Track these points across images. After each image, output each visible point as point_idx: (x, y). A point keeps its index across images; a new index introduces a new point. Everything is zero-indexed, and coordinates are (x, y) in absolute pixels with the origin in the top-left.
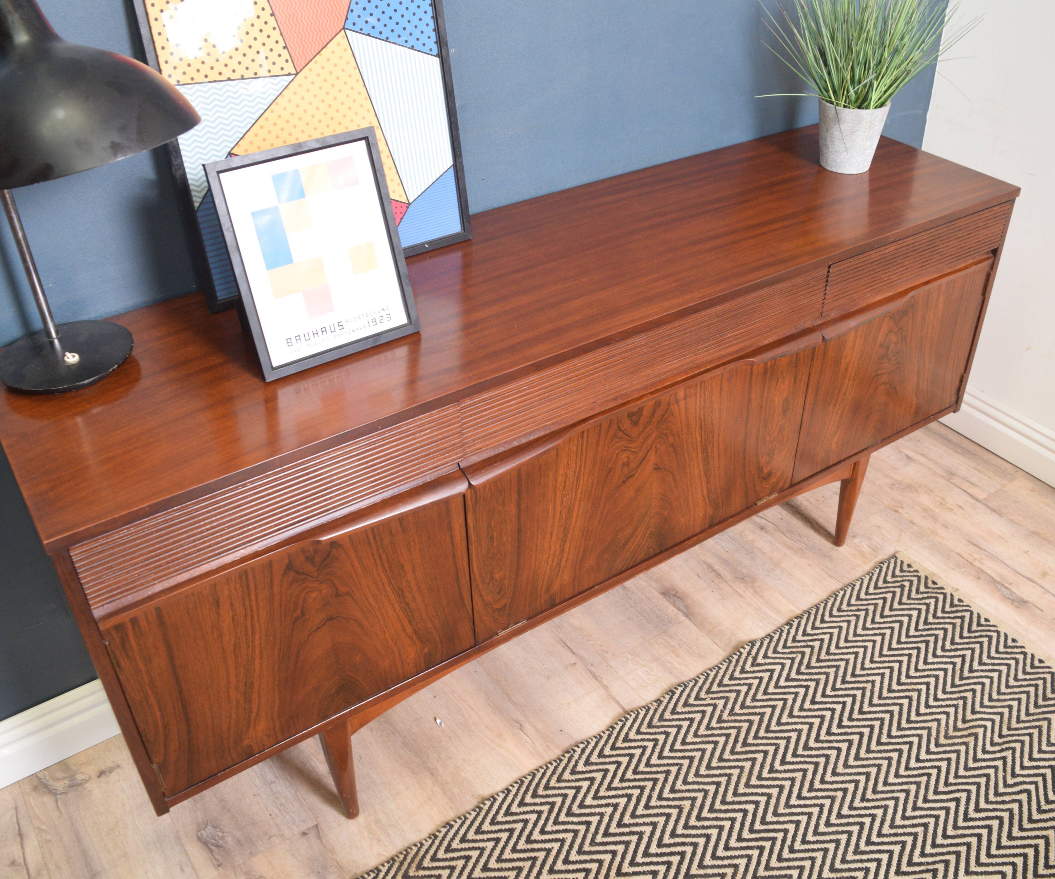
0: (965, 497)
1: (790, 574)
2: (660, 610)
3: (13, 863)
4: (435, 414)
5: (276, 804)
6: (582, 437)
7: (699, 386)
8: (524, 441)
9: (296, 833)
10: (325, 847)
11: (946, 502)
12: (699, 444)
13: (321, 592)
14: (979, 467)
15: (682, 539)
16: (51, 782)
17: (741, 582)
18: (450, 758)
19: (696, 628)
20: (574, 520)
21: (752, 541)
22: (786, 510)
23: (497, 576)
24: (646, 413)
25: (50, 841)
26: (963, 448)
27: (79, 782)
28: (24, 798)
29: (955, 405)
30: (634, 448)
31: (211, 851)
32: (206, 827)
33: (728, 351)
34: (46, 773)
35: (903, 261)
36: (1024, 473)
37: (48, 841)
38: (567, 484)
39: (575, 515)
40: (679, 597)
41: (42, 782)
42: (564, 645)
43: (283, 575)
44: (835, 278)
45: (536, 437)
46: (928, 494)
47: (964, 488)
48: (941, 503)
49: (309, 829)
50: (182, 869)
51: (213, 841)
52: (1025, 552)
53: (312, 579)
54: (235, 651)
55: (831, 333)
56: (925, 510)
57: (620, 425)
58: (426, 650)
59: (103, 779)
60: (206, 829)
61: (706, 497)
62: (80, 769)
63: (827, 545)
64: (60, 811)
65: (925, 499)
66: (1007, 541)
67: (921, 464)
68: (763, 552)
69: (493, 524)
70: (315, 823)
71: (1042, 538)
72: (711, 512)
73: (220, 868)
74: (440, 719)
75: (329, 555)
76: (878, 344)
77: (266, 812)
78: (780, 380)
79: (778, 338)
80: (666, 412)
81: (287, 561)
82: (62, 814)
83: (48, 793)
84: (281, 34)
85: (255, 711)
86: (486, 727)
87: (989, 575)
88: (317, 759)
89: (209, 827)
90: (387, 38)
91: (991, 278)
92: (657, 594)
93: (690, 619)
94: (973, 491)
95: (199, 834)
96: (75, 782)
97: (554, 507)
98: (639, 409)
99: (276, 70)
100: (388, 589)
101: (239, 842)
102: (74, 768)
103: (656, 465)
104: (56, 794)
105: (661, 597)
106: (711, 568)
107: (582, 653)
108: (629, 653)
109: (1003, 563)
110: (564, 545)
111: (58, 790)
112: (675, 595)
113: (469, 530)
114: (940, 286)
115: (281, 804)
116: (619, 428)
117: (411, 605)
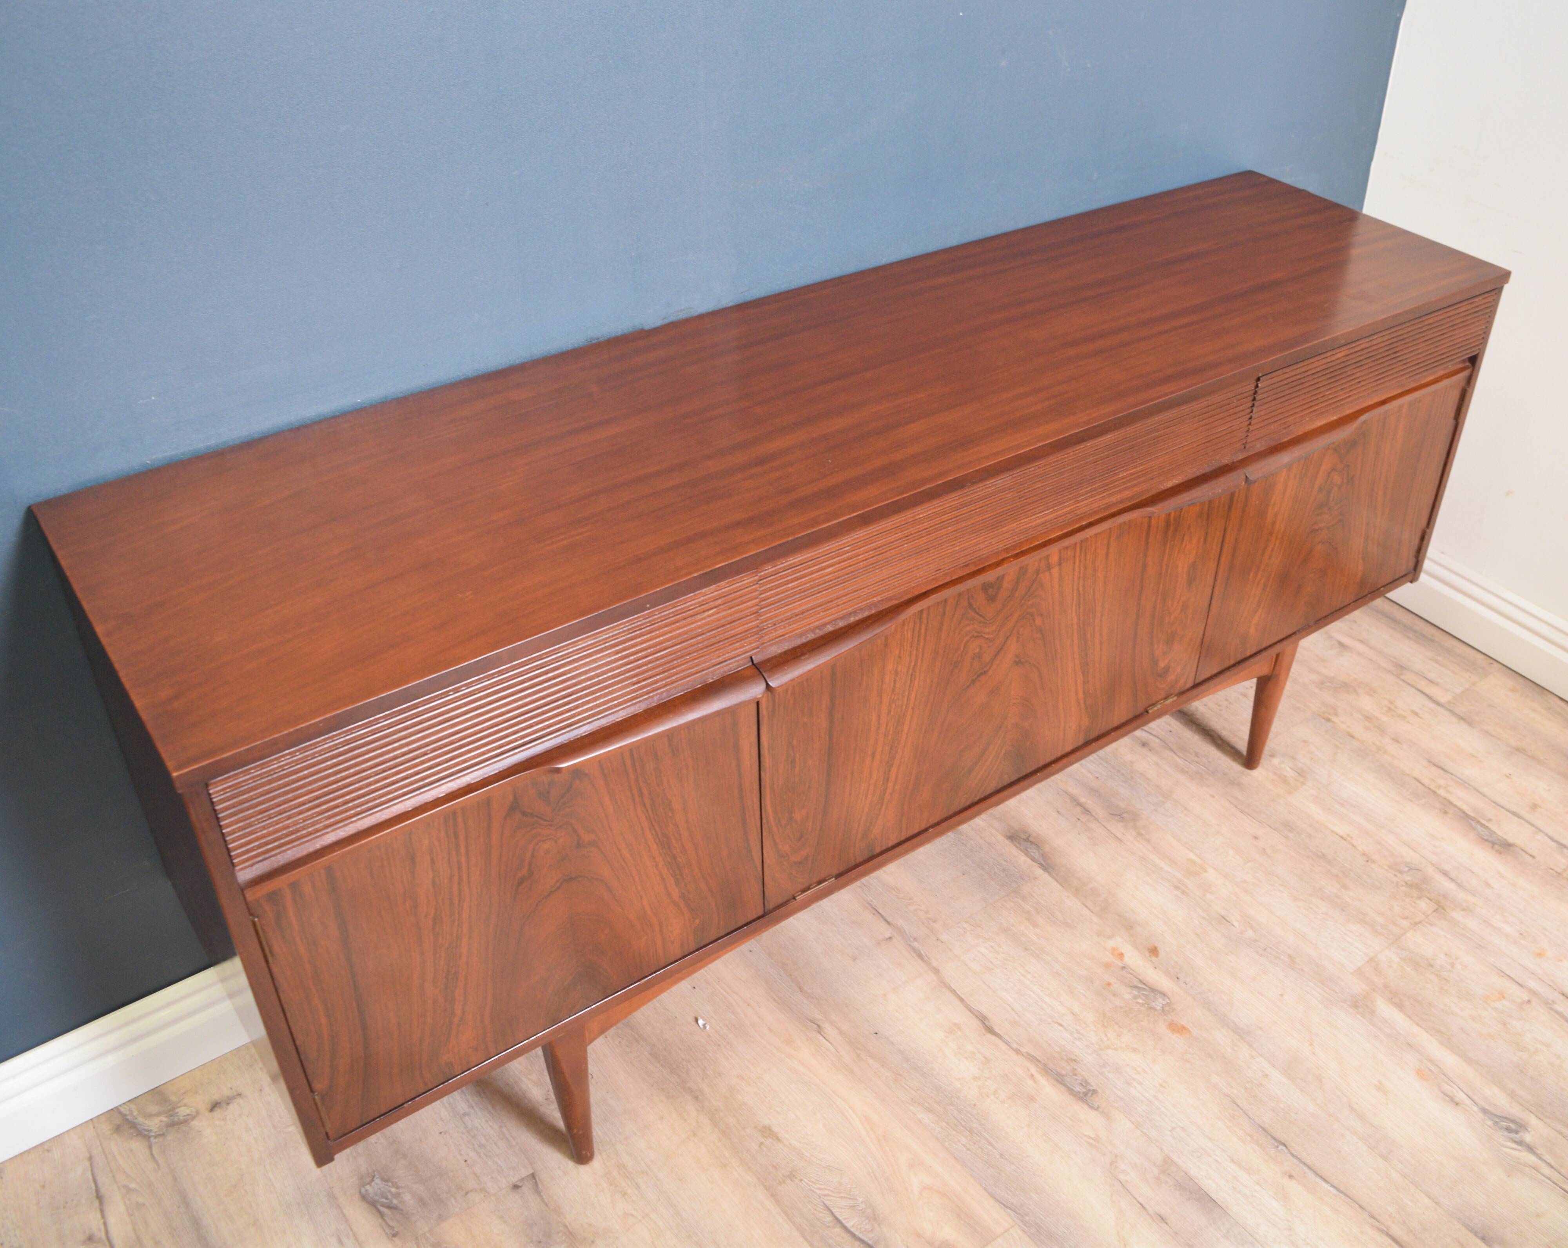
0: (1422, 699)
1: (1186, 809)
2: (1006, 861)
3: (90, 1239)
4: (725, 586)
5: (473, 1145)
6: (920, 619)
7: (1078, 545)
8: (841, 624)
9: (504, 1186)
10: (547, 1205)
11: (1396, 707)
12: (1075, 627)
13: (556, 842)
14: (1439, 658)
15: (1048, 760)
16: (140, 1120)
17: (1118, 821)
18: (720, 1075)
19: (1058, 886)
20: (905, 736)
21: (1131, 762)
23: (798, 816)
24: (1006, 585)
25: (144, 1205)
26: (1415, 632)
27: (182, 1118)
28: (101, 1144)
29: (1413, 572)
30: (989, 634)
31: (382, 1215)
32: (373, 1180)
33: (1119, 496)
34: (133, 1107)
35: (1354, 371)
36: (1500, 666)
37: (140, 1206)
38: (898, 685)
39: (906, 728)
40: (1032, 843)
41: (127, 1120)
42: (874, 912)
43: (505, 818)
44: (1264, 395)
45: (857, 618)
46: (1371, 695)
47: (1418, 686)
48: (1390, 708)
49: (522, 1180)
51: (384, 1200)
52: (1507, 776)
53: (545, 823)
54: (434, 928)
55: (1256, 471)
56: (1368, 718)
57: (971, 601)
58: (697, 921)
59: (217, 1113)
60: (373, 1184)
61: (1082, 702)
62: (183, 1098)
63: (1235, 768)
64: (156, 1162)
65: (1367, 703)
66: (1481, 761)
67: (1359, 654)
68: (1147, 779)
69: (795, 742)
70: (531, 1172)
71: (1529, 756)
72: (1087, 723)
73: (396, 1239)
74: (704, 1020)
75: (570, 788)
76: (1316, 487)
77: (459, 1157)
78: (1186, 538)
79: (1186, 479)
80: (1033, 583)
81: (511, 798)
82: (158, 1166)
83: (137, 1135)
85: (459, 1012)
86: (770, 1029)
87: (1459, 809)
88: (529, 1079)
89: (377, 1181)
91: (1468, 395)
92: (1000, 838)
93: (1050, 874)
94: (1432, 691)
95: (363, 1191)
96: (176, 1119)
97: (879, 718)
98: (998, 578)
100: (649, 835)
101: (422, 1202)
102: (173, 1098)
103: (1017, 656)
104: (149, 1137)
105: (1007, 842)
107: (900, 922)
108: (967, 922)
109: (1478, 792)
110: (889, 771)
111: (151, 1130)
112: (1026, 840)
113: (762, 752)
114: (1402, 406)
115: (481, 1146)
116: (970, 605)
117: (679, 859)
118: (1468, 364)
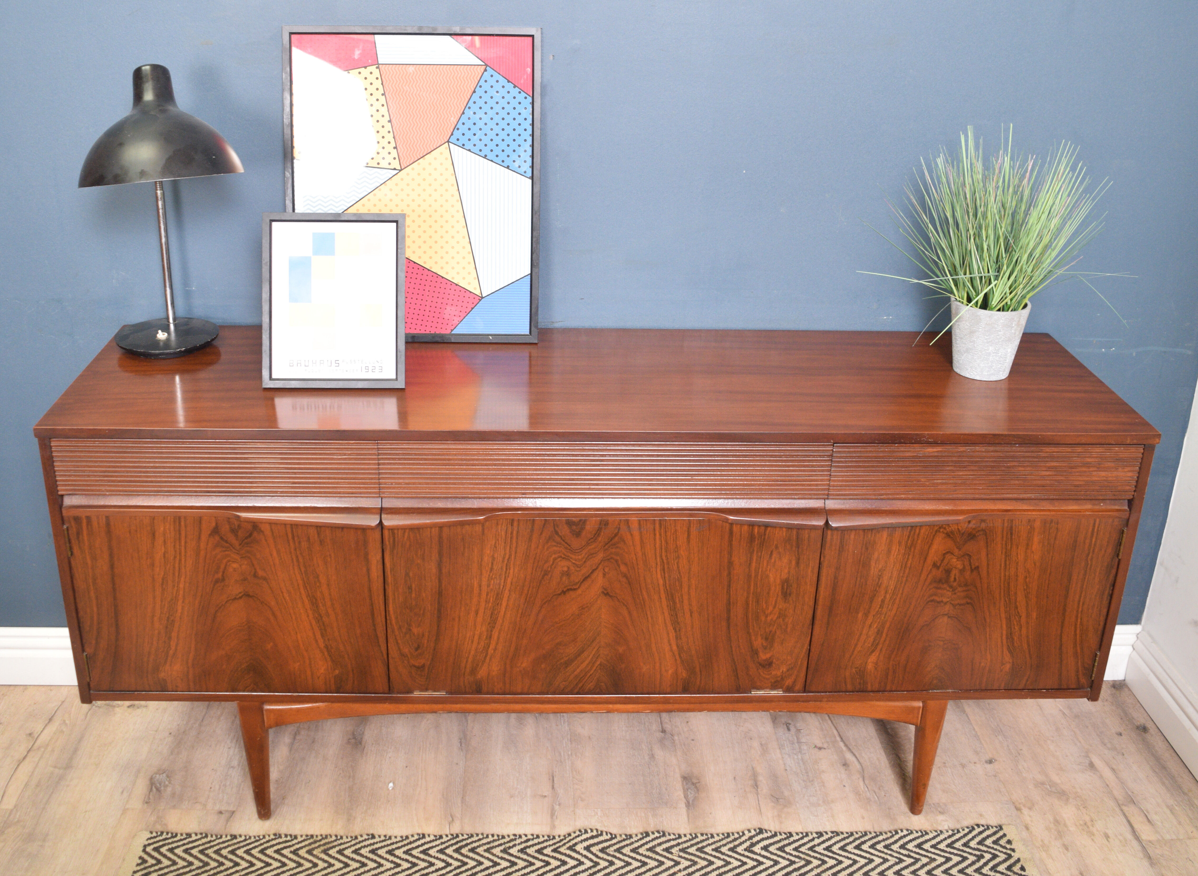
0: (1124, 828)
1: (833, 816)
2: (666, 789)
3: (30, 734)
4: (353, 444)
5: (221, 782)
7: (657, 523)
9: (216, 808)
10: (225, 829)
11: (1093, 825)
12: (662, 588)
17: (773, 802)
19: (686, 818)
20: (503, 609)
21: (823, 771)
23: (415, 630)
24: (589, 528)
25: (64, 732)
26: (1175, 781)
30: (575, 560)
31: (151, 790)
32: (162, 773)
37: (62, 732)
38: (495, 567)
39: (504, 604)
40: (696, 787)
42: (551, 778)
43: (209, 535)
46: (1078, 809)
47: (1132, 820)
48: (1085, 824)
49: (227, 811)
50: (122, 792)
51: (158, 785)
53: (234, 550)
54: (162, 584)
56: (1057, 822)
57: (557, 529)
58: (337, 672)
60: (161, 775)
61: (676, 653)
64: (86, 717)
65: (1068, 811)
67: (1100, 776)
68: (823, 785)
69: (411, 574)
70: (233, 808)
72: (684, 675)
73: (146, 805)
74: (394, 785)
75: (251, 535)
76: (930, 561)
77: (210, 784)
78: (775, 555)
80: (615, 536)
81: (214, 524)
84: (394, 137)
85: (173, 648)
86: (425, 807)
89: (164, 775)
90: (486, 156)
92: (678, 776)
93: (686, 809)
95: (155, 776)
97: (480, 584)
98: (580, 520)
99: (384, 164)
100: (303, 591)
101: (173, 795)
103: (605, 588)
105: (680, 779)
106: (755, 777)
107: (561, 791)
110: (491, 631)
112: (694, 783)
113: (386, 571)
116: (556, 531)
117: (324, 619)
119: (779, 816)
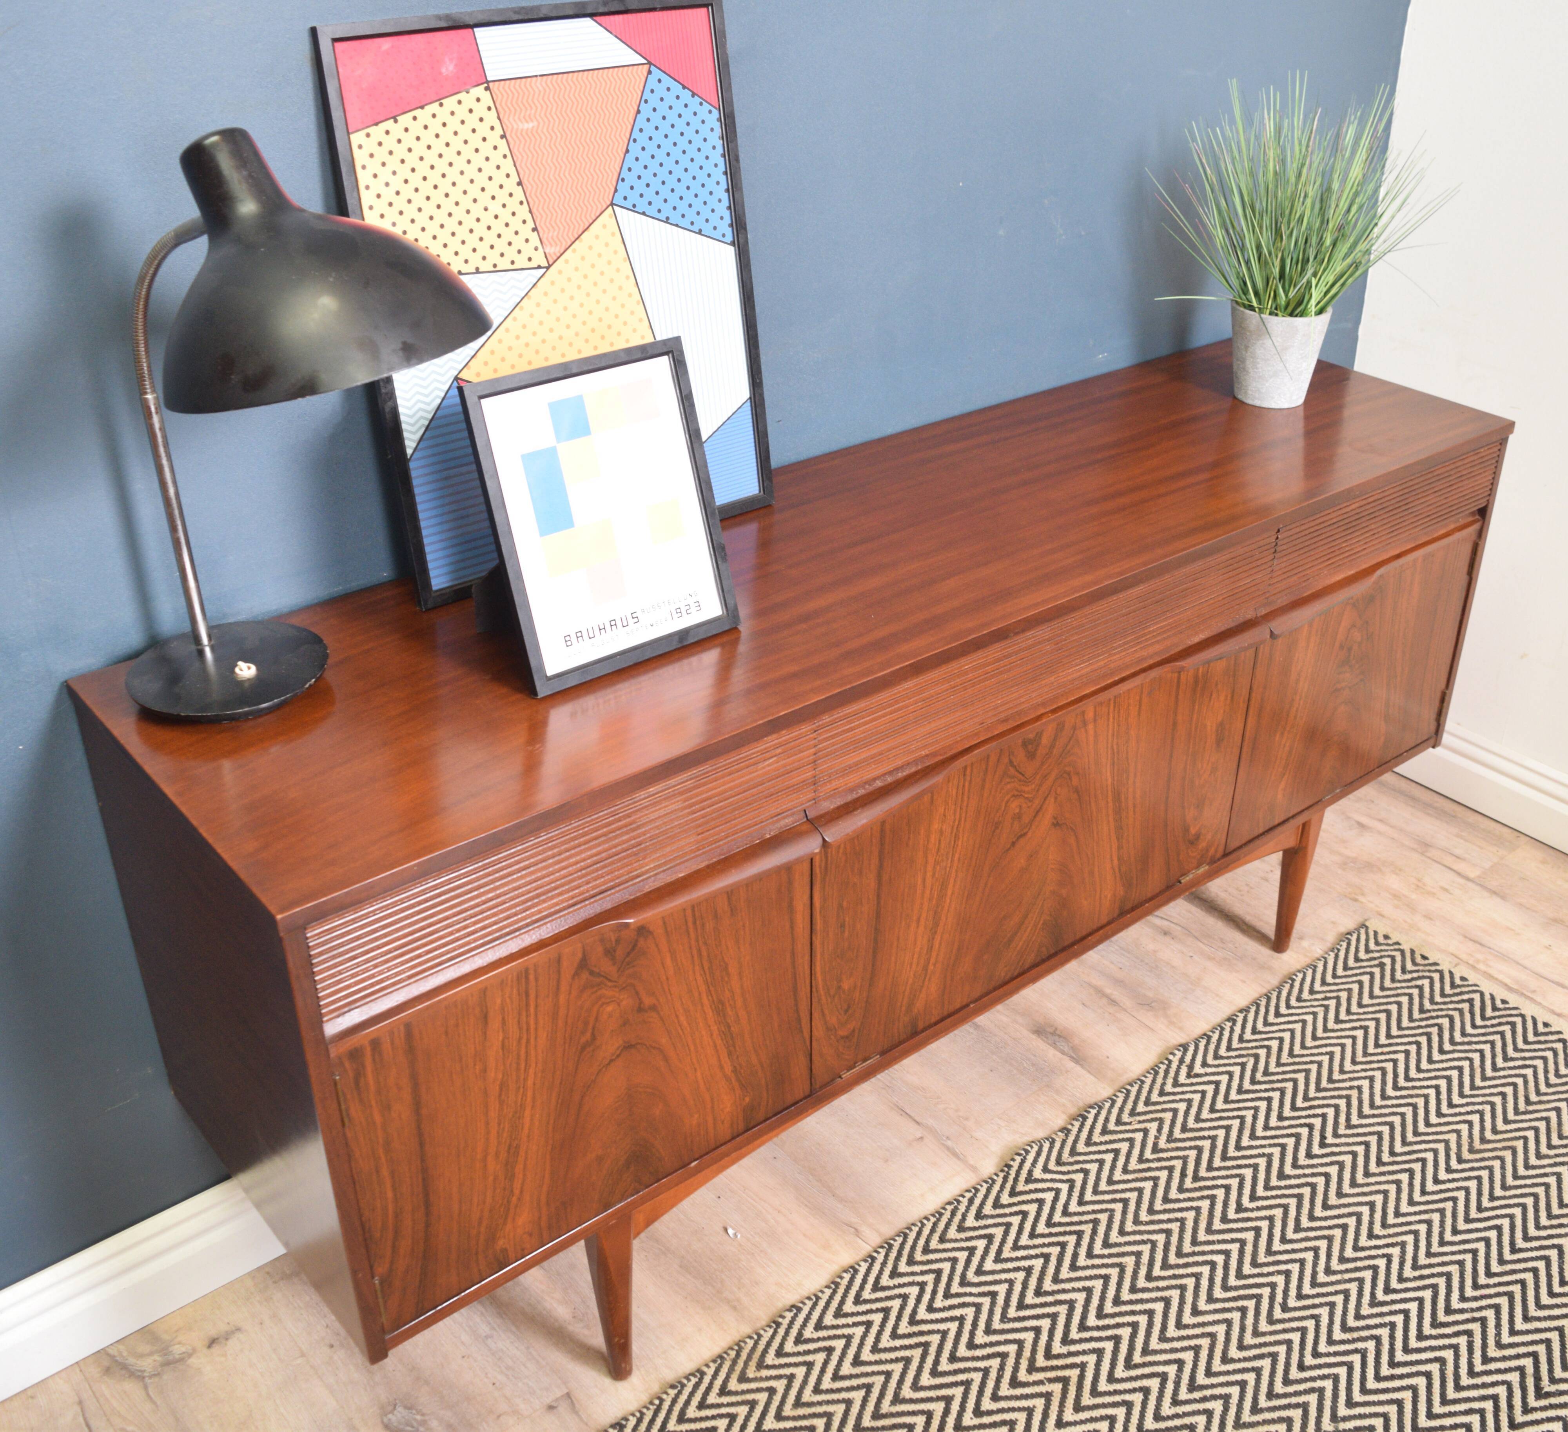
0: (1451, 875)
1: (1217, 995)
2: (1035, 1056)
4: (785, 735)
5: (500, 1367)
6: (964, 775)
7: (1112, 702)
8: (889, 779)
9: (538, 1407)
10: (587, 1424)
11: (1424, 884)
12: (1110, 790)
13: (619, 1004)
14: (1463, 834)
15: (1084, 933)
16: (131, 1360)
17: (1148, 1011)
19: (1092, 1077)
20: (948, 901)
21: (1155, 951)
22: (1196, 906)
23: (846, 985)
24: (1045, 740)
26: (1436, 808)
27: (177, 1357)
28: (91, 1388)
29: (1435, 737)
30: (1028, 793)
32: (395, 1408)
33: (1151, 650)
34: (121, 1347)
35: (1368, 523)
36: (1528, 839)
38: (942, 846)
39: (949, 892)
40: (1060, 1036)
41: (116, 1361)
42: (901, 1112)
43: (573, 977)
44: (1285, 547)
45: (905, 774)
46: (1397, 874)
47: (1447, 863)
48: (1418, 886)
49: (557, 1400)
52: (1547, 948)
53: (609, 984)
54: (500, 1096)
55: (1279, 625)
56: (1396, 896)
57: (1012, 758)
58: (747, 1099)
59: (216, 1349)
60: (395, 1412)
61: (1117, 870)
62: (176, 1337)
63: (1264, 952)
64: (155, 1403)
65: (1394, 882)
66: (1517, 934)
67: (1379, 833)
68: (1173, 967)
69: (845, 904)
70: (566, 1391)
72: (1122, 893)
74: (733, 1229)
75: (635, 946)
76: (1337, 644)
77: (486, 1380)
78: (1214, 696)
79: (1212, 634)
80: (1070, 739)
81: (580, 955)
82: (157, 1406)
83: (130, 1377)
84: (530, 212)
85: (517, 1192)
86: (804, 1235)
88: (553, 1298)
89: (400, 1409)
90: (668, 218)
91: (1480, 549)
92: (1026, 1033)
93: (1082, 1066)
94: (1460, 866)
95: (385, 1420)
96: (171, 1358)
97: (924, 880)
98: (1037, 735)
99: (521, 262)
100: (705, 1000)
101: (450, 1427)
102: (166, 1337)
103: (1055, 818)
104: (144, 1378)
105: (1034, 1037)
106: (1100, 992)
107: (931, 1122)
108: (1001, 1118)
109: (1518, 963)
110: (933, 939)
111: (144, 1371)
112: (1053, 1034)
113: (814, 913)
114: (1415, 561)
115: (508, 1368)
116: (1011, 762)
117: (732, 1029)
118: (1477, 517)
119: (1172, 1023)
